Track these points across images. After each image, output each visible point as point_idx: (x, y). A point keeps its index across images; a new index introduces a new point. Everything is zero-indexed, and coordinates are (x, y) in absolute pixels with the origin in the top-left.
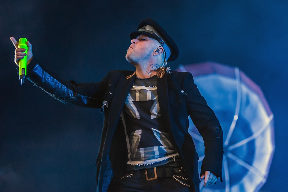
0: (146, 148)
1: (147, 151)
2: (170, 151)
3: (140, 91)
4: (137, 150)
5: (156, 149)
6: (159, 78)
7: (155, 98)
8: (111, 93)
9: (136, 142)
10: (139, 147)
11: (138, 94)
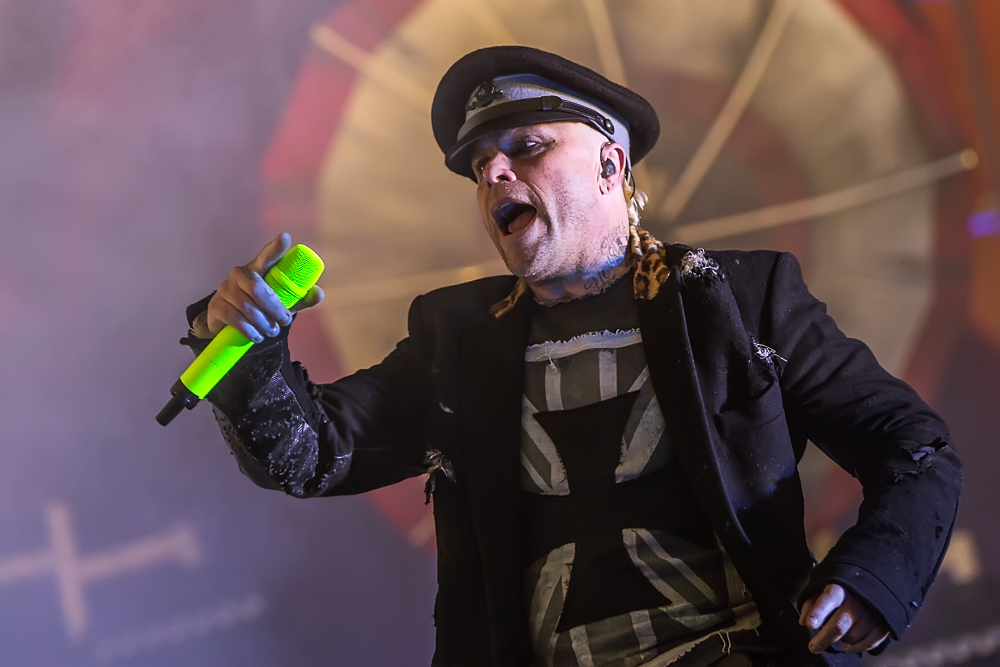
0: (594, 626)
1: (599, 639)
2: (703, 619)
3: (563, 363)
4: (554, 639)
5: (640, 620)
6: (647, 301)
7: (636, 386)
8: (447, 410)
9: (547, 604)
10: (564, 628)
11: (553, 381)
